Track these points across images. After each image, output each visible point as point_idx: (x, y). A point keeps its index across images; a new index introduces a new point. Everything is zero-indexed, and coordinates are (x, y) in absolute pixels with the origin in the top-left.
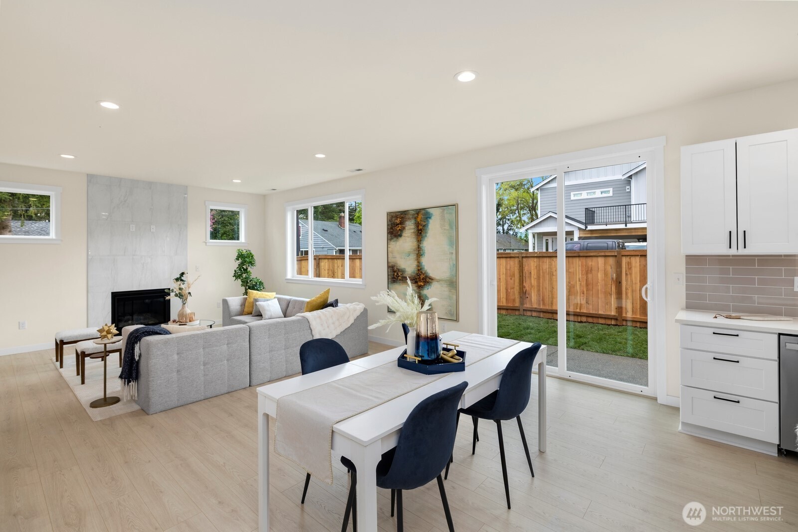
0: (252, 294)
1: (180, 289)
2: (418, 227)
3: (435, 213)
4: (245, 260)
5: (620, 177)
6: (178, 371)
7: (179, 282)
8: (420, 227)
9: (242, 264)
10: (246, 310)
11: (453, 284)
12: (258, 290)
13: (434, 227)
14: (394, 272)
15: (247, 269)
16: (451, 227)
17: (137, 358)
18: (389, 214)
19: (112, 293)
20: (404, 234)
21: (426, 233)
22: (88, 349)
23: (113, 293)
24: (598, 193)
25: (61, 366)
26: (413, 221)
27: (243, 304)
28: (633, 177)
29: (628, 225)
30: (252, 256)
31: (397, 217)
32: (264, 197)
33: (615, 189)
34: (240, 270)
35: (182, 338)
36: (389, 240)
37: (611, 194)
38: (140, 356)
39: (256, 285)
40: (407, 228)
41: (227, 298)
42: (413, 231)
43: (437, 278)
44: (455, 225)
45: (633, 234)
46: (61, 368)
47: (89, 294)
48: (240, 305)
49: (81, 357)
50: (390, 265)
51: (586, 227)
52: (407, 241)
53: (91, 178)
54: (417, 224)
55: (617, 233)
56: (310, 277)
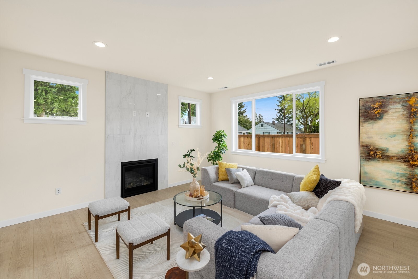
0: (223, 165)
10: (221, 177)
14: (370, 151)
18: (362, 99)
20: (386, 117)
23: (122, 163)
26: (401, 105)
27: (217, 173)
31: (374, 102)
36: (362, 122)
40: (390, 111)
41: (206, 168)
42: (401, 113)
46: (96, 242)
47: (106, 164)
48: (215, 173)
50: (364, 144)
52: (391, 123)
53: (108, 74)
56: (253, 151)
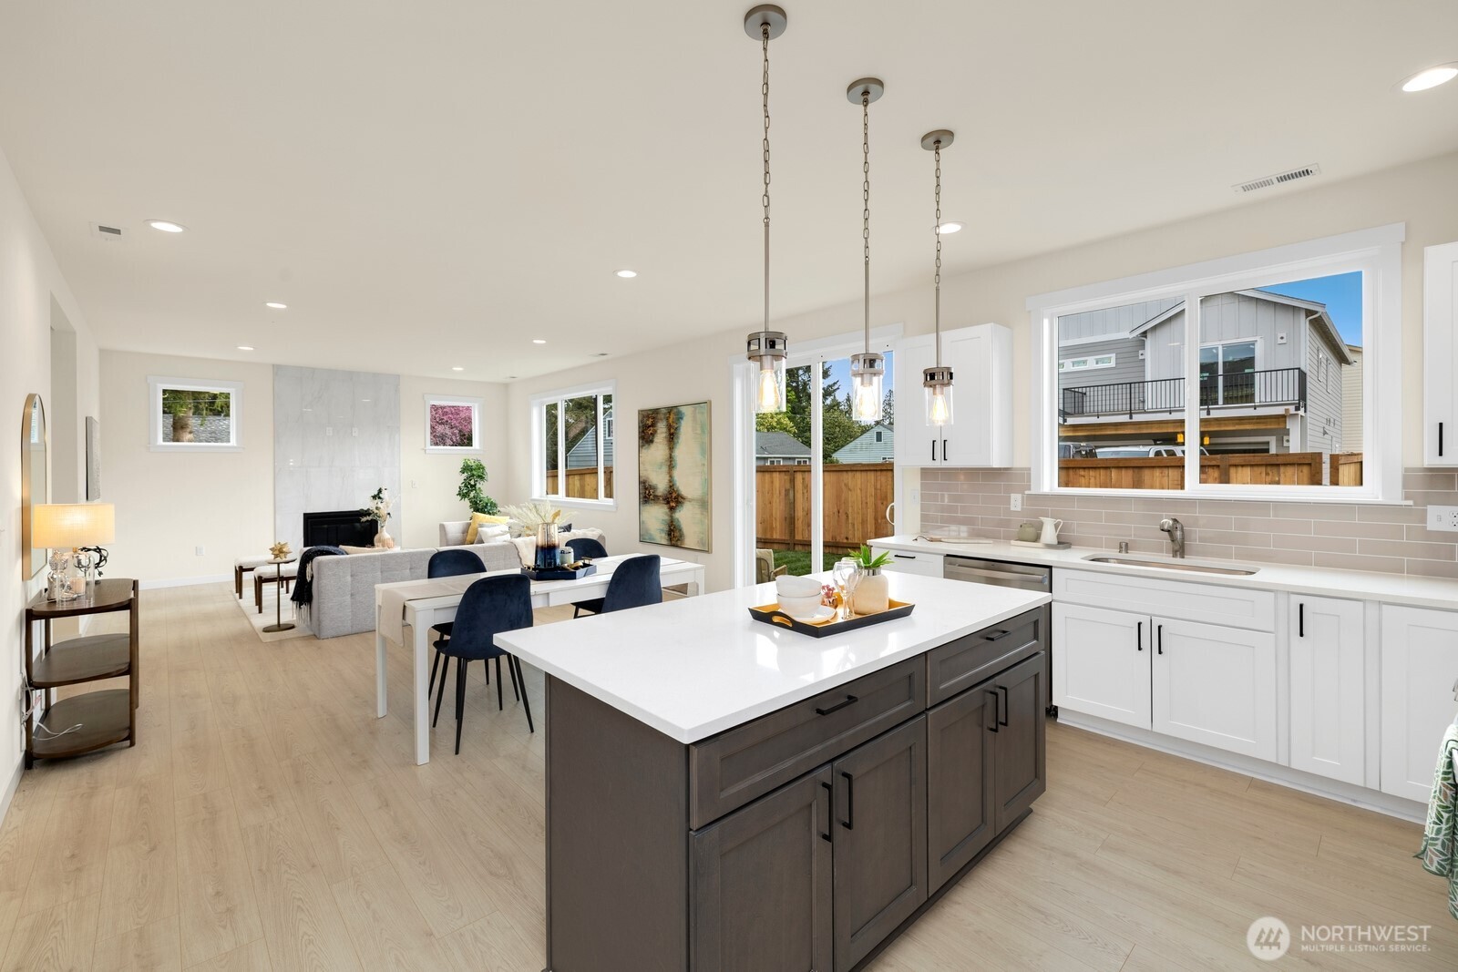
0: (480, 519)
1: (377, 508)
2: (670, 430)
3: (686, 411)
4: (473, 474)
5: (1125, 334)
6: (352, 595)
7: (378, 500)
8: (672, 431)
9: (469, 478)
10: (469, 538)
11: (705, 504)
12: (490, 514)
13: (686, 429)
14: (646, 489)
15: (475, 485)
16: (703, 432)
17: (309, 579)
18: (641, 412)
19: (305, 514)
20: (656, 440)
21: (678, 438)
22: (265, 573)
24: (1091, 363)
25: (241, 597)
26: (665, 423)
27: (465, 531)
28: (1149, 335)
29: (1134, 415)
30: (483, 468)
31: (648, 417)
32: (506, 386)
33: (1119, 356)
34: (466, 486)
35: (357, 559)
36: (640, 447)
37: (1113, 364)
38: (312, 577)
39: (486, 507)
40: (658, 431)
41: (445, 523)
42: (664, 435)
43: (689, 497)
44: (706, 429)
45: (1145, 431)
46: (240, 599)
47: (276, 515)
48: (461, 531)
49: (260, 581)
50: (641, 480)
51: (1065, 421)
52: (659, 448)
53: (277, 369)
54: (669, 427)
55: (1116, 430)
56: (561, 497)
